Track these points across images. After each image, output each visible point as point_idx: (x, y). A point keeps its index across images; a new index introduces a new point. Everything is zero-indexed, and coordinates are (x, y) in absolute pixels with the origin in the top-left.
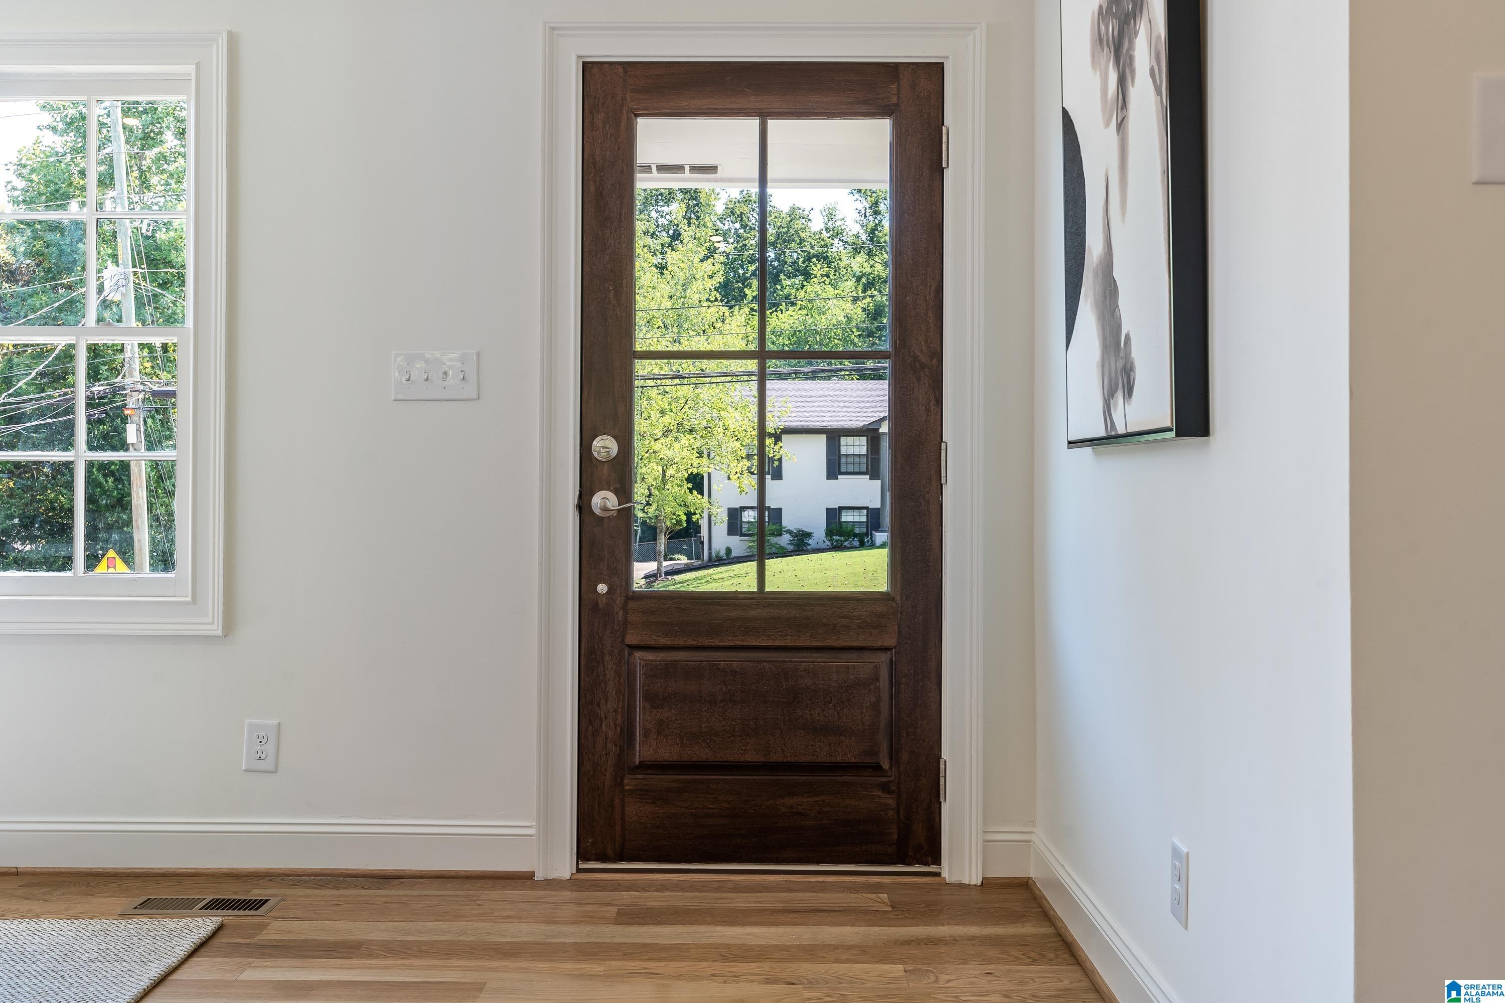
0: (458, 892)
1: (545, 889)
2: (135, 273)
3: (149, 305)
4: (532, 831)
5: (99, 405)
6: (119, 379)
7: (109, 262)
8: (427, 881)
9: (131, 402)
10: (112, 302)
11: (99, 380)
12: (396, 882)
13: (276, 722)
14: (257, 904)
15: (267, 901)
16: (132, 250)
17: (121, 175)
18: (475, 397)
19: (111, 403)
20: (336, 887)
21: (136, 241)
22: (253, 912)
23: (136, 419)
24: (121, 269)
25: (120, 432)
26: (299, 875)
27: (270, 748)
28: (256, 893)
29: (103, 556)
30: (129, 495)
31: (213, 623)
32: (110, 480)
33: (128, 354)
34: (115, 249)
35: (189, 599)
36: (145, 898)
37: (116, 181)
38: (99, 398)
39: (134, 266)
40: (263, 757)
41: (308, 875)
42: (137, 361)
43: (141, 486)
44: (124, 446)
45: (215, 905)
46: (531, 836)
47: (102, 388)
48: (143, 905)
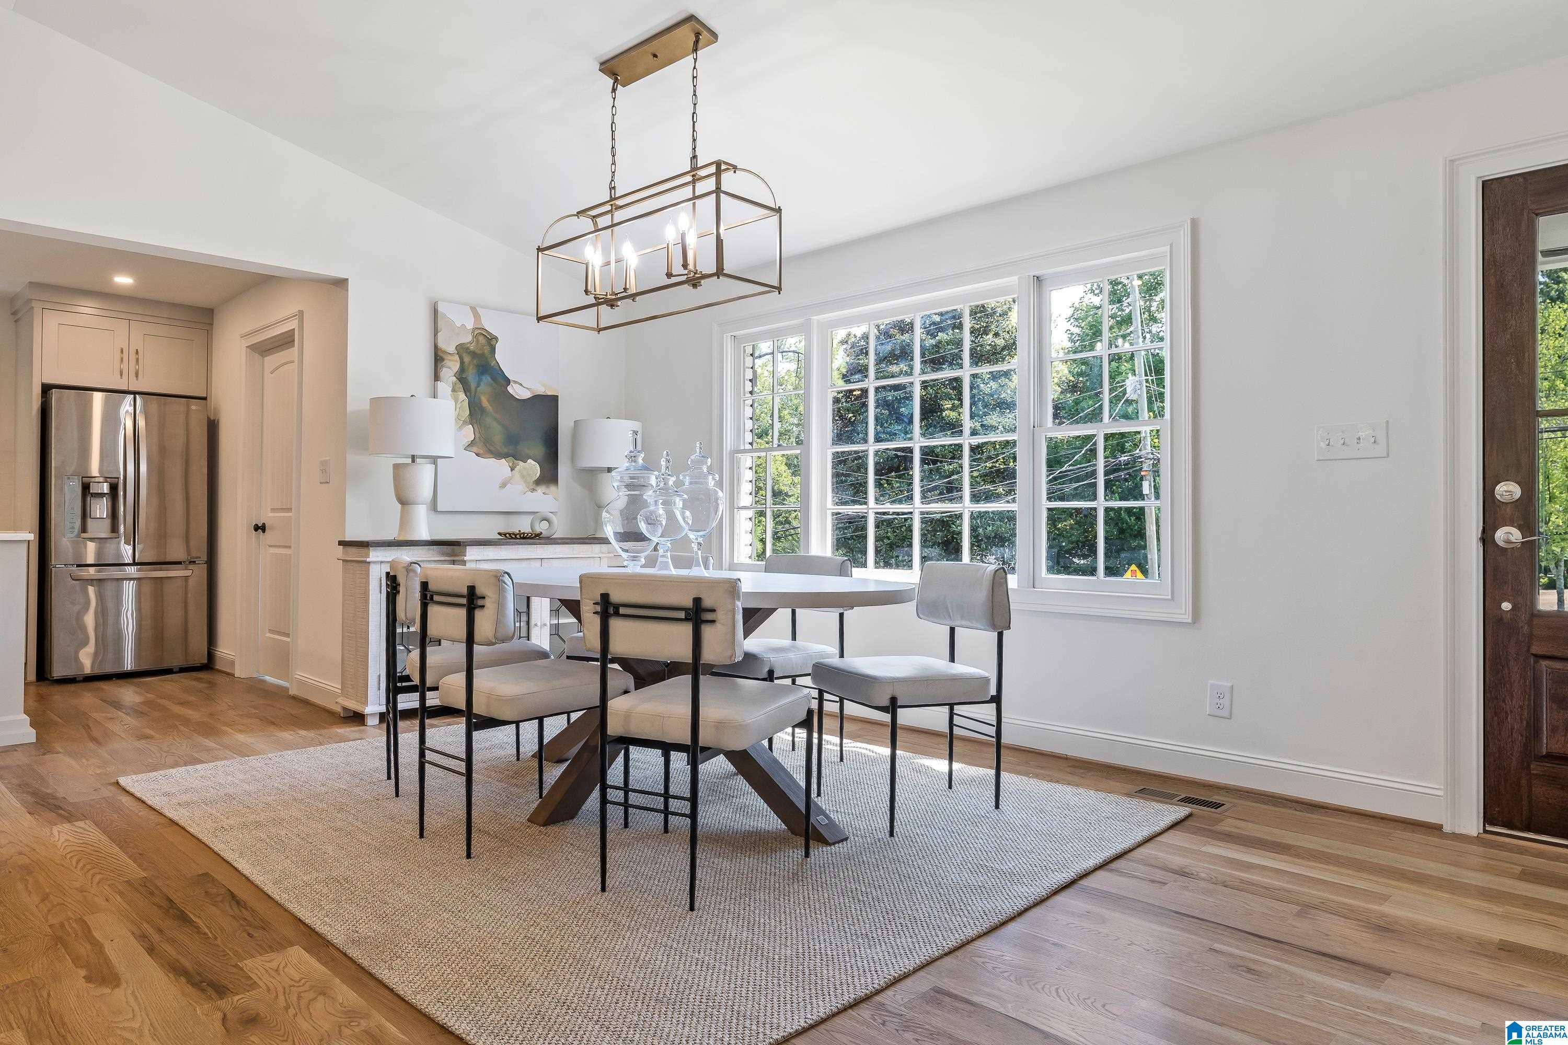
0: (1374, 828)
1: (1453, 840)
2: (1147, 381)
3: (1157, 401)
4: (1441, 793)
5: (1125, 469)
6: (1138, 451)
7: (1130, 374)
8: (1348, 815)
9: (1145, 467)
10: (1132, 401)
11: (1125, 453)
12: (1322, 810)
13: (1230, 684)
14: (1217, 806)
15: (1223, 805)
16: (1145, 365)
17: (1136, 315)
18: (1385, 455)
19: (1133, 467)
20: (1275, 805)
21: (1147, 359)
22: (1213, 810)
23: (1148, 477)
24: (1137, 378)
25: (1138, 486)
26: (1247, 792)
27: (1226, 702)
28: (1216, 798)
29: (1128, 568)
30: (1145, 528)
31: (1185, 614)
32: (1133, 519)
33: (1143, 435)
34: (1133, 365)
35: (1169, 597)
36: (1142, 787)
37: (1133, 320)
38: (1124, 465)
39: (1146, 375)
40: (1221, 707)
41: (1255, 794)
42: (1149, 439)
43: (1152, 523)
44: (1141, 497)
45: (1188, 800)
46: (1439, 796)
47: (1126, 458)
48: (1141, 791)
